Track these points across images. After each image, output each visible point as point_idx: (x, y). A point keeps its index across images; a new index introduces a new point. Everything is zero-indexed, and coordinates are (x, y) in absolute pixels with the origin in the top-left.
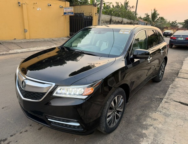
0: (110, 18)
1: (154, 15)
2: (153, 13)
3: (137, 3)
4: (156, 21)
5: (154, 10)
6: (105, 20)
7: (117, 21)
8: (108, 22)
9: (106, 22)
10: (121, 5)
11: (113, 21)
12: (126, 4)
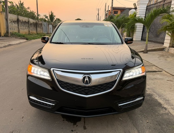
0: (16, 17)
1: (52, 17)
2: (50, 14)
3: (37, 5)
4: (54, 22)
5: (51, 12)
6: (12, 20)
7: (24, 20)
8: (15, 21)
9: (13, 22)
10: (16, 5)
11: (20, 21)
12: (22, 4)
